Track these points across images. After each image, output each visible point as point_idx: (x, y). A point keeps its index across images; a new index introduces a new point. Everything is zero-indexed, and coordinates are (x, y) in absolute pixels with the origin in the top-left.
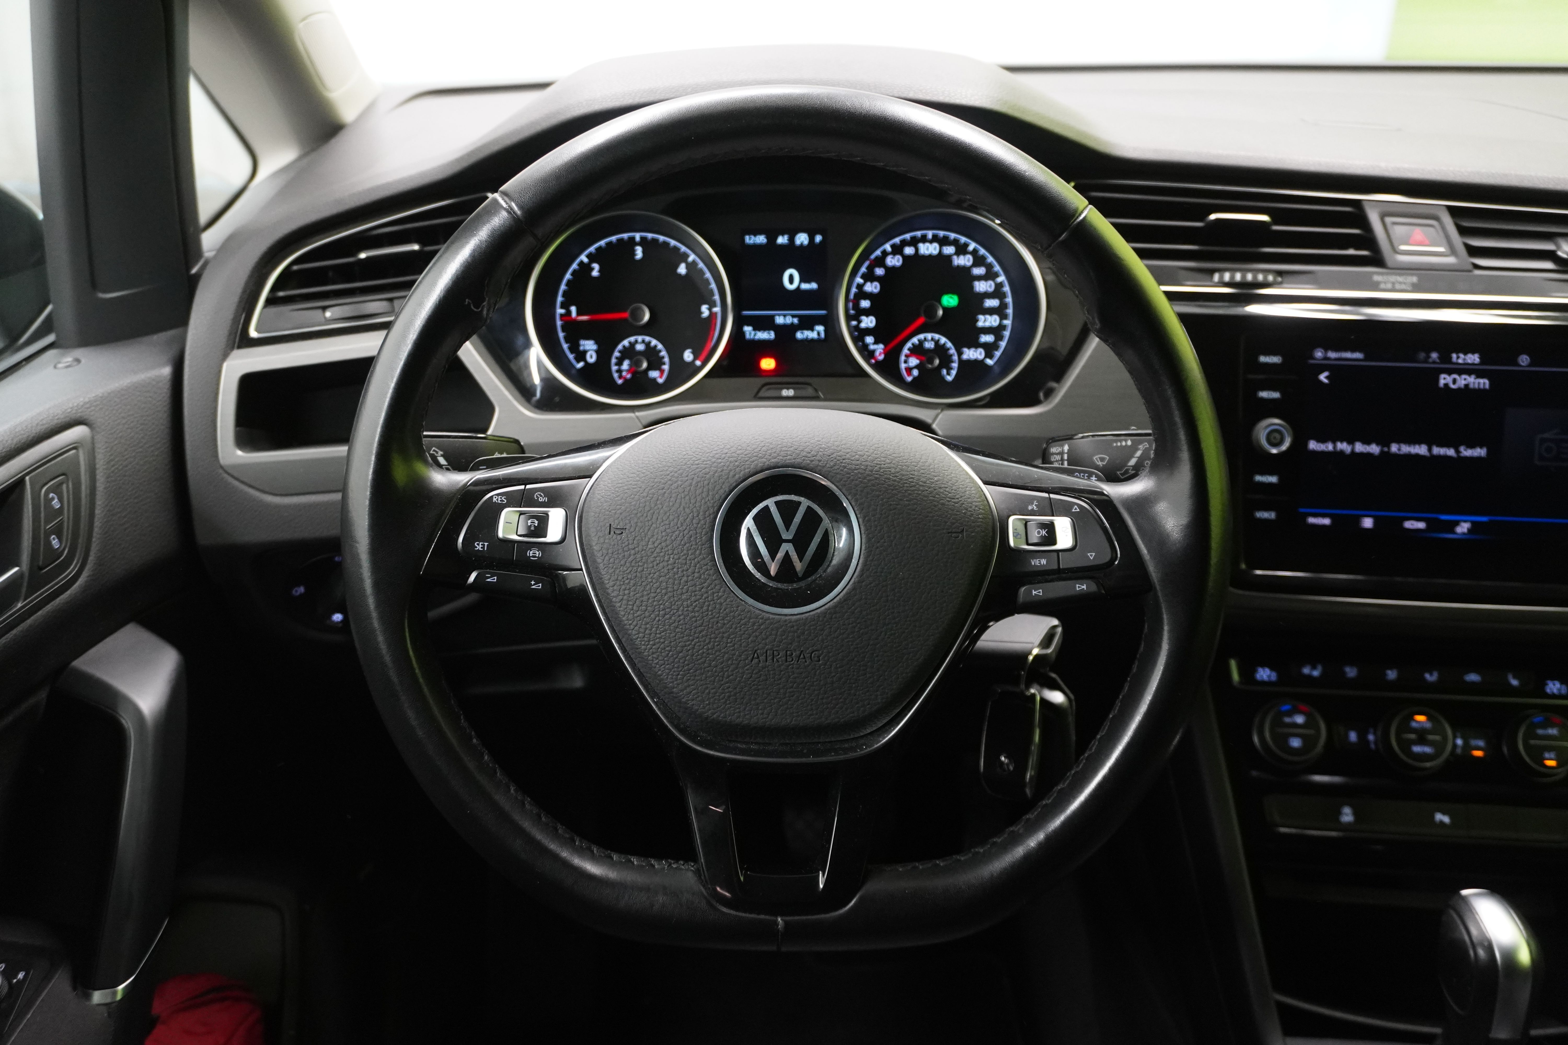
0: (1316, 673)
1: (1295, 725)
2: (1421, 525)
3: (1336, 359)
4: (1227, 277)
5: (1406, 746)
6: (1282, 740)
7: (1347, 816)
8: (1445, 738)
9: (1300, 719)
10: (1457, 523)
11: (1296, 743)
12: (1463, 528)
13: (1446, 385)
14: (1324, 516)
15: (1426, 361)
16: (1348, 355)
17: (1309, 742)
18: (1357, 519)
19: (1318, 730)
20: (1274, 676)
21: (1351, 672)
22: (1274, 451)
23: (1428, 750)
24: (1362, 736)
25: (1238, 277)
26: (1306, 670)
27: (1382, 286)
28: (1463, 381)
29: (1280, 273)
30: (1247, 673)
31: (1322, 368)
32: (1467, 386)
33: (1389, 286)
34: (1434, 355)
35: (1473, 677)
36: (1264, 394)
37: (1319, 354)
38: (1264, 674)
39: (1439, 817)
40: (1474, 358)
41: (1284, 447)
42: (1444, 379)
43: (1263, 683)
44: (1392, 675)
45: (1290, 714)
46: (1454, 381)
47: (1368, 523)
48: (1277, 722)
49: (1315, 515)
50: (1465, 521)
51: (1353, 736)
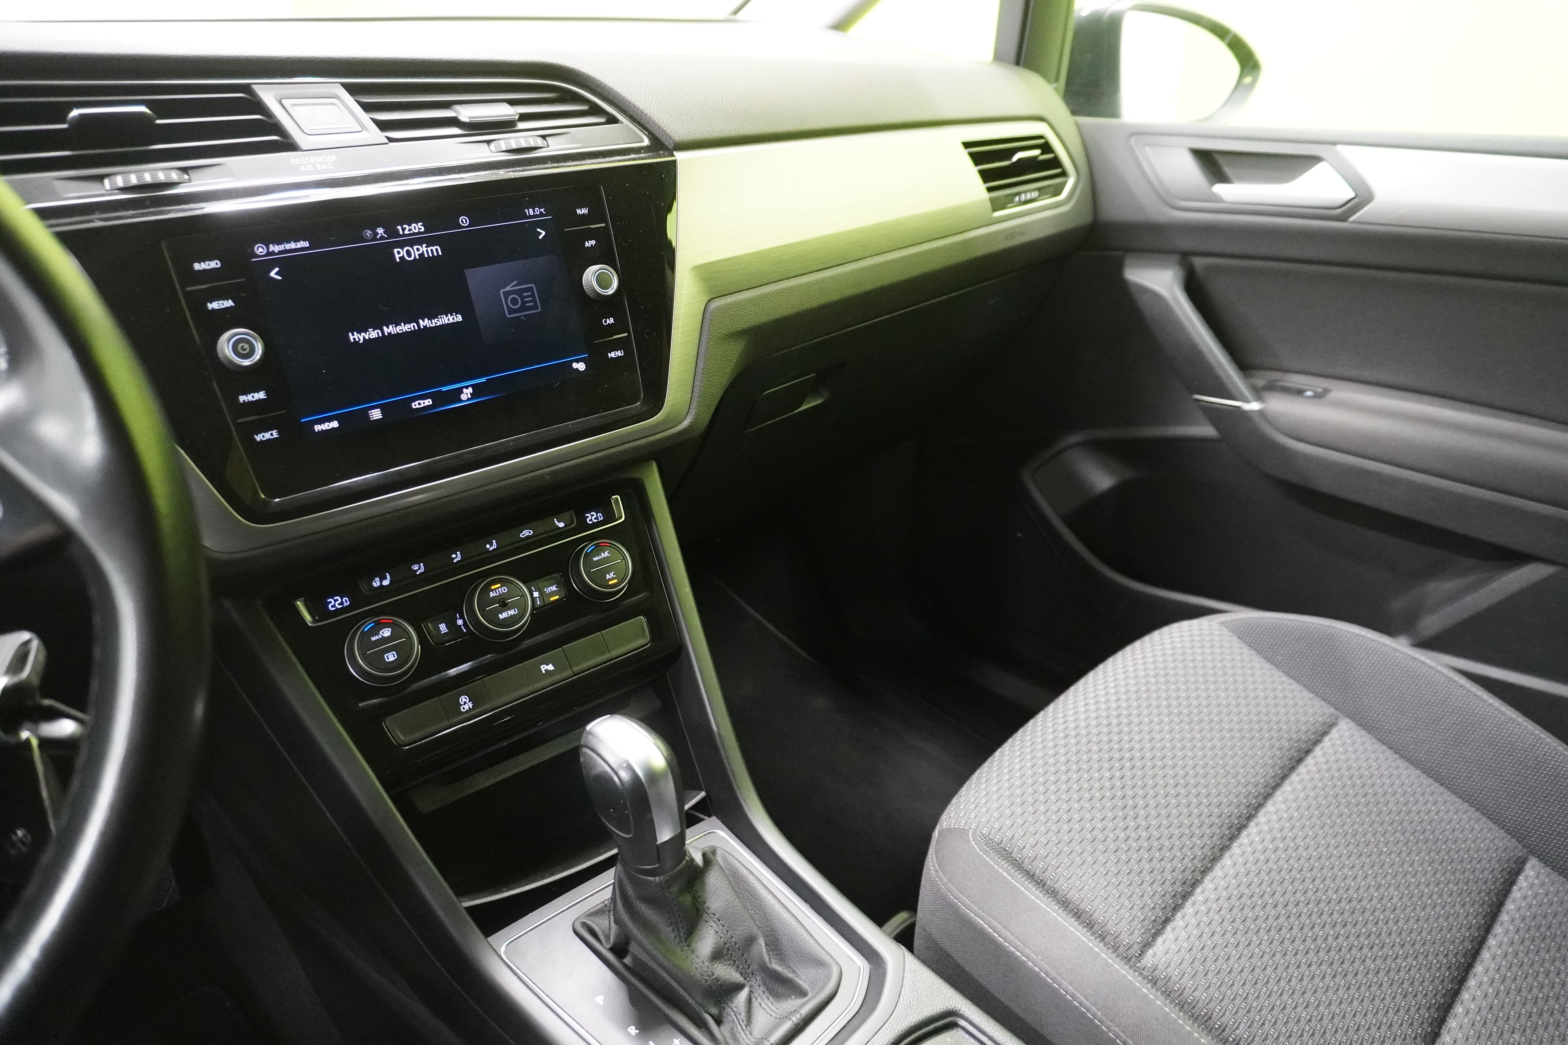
0: (386, 583)
1: (384, 640)
2: (428, 402)
3: (280, 252)
4: (120, 181)
5: (492, 617)
6: (376, 660)
7: (466, 704)
8: (523, 595)
9: (386, 633)
10: (460, 391)
11: (391, 657)
12: (467, 394)
13: (402, 258)
14: (329, 419)
15: (375, 239)
16: (292, 245)
17: (404, 651)
18: (365, 412)
19: (409, 637)
20: (347, 602)
21: (419, 568)
22: (246, 363)
23: (512, 612)
24: (452, 625)
25: (134, 180)
26: (376, 583)
27: (303, 168)
28: (416, 252)
29: (185, 170)
30: (318, 608)
31: (271, 265)
32: (421, 255)
33: (311, 168)
34: (380, 231)
35: (526, 533)
36: (214, 305)
37: (260, 250)
38: (335, 603)
39: (544, 668)
40: (418, 227)
41: (258, 355)
42: (399, 254)
43: (338, 612)
44: (457, 557)
45: (375, 631)
46: (408, 253)
47: (376, 414)
48: (366, 644)
49: (321, 421)
50: (467, 387)
51: (443, 628)
